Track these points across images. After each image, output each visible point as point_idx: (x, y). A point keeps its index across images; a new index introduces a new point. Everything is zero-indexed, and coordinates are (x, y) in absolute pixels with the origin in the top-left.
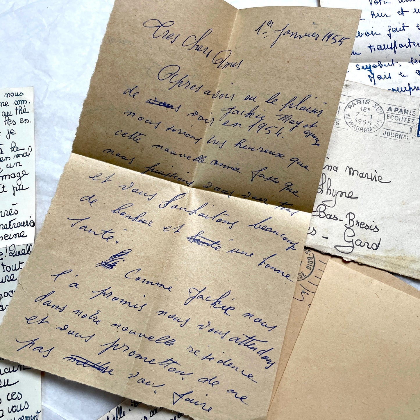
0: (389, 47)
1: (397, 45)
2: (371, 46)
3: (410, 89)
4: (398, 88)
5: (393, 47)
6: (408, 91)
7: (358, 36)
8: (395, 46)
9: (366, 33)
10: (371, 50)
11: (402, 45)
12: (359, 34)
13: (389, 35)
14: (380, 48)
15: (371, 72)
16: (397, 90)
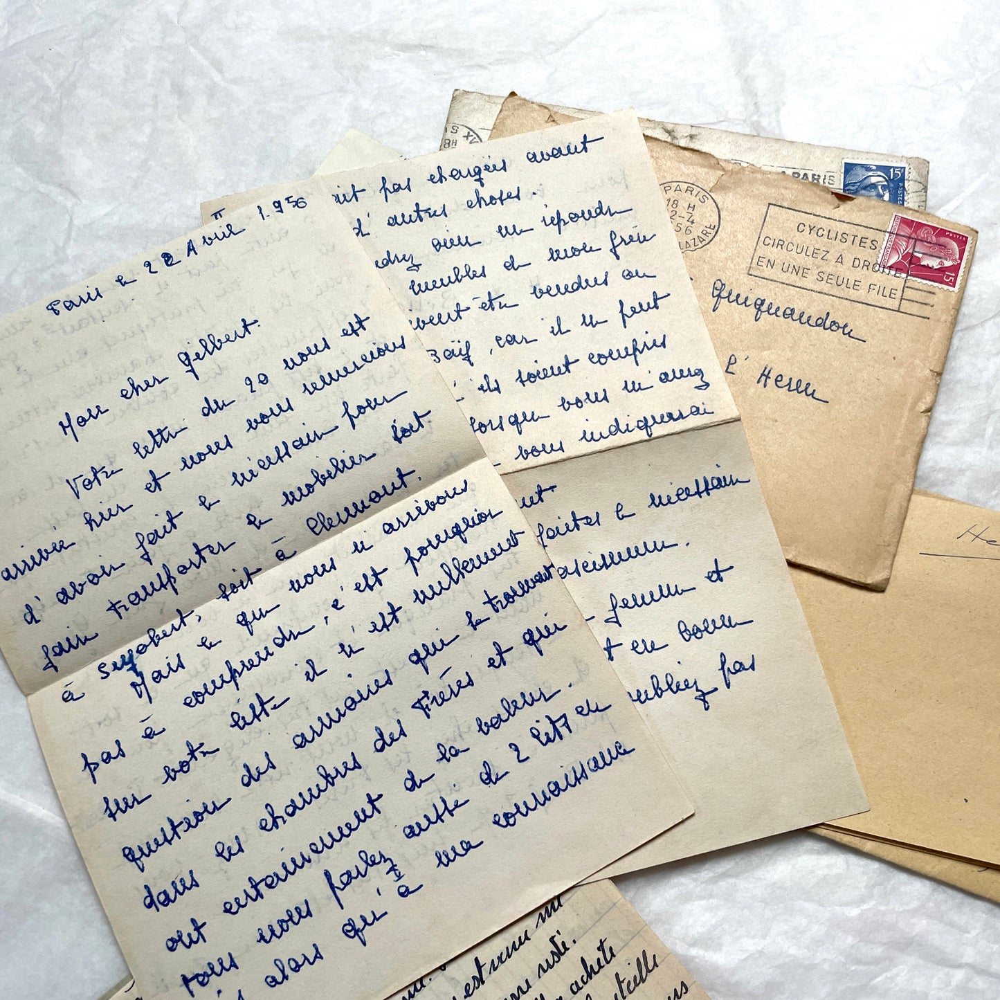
0: (157, 586)
1: (174, 573)
2: (113, 605)
3: (233, 672)
4: (205, 685)
5: (165, 580)
6: (230, 681)
7: (74, 595)
8: (169, 577)
9: (91, 578)
10: (119, 614)
11: (184, 567)
12: (74, 588)
13: (146, 557)
14: (136, 599)
15: (135, 671)
16: (203, 691)
